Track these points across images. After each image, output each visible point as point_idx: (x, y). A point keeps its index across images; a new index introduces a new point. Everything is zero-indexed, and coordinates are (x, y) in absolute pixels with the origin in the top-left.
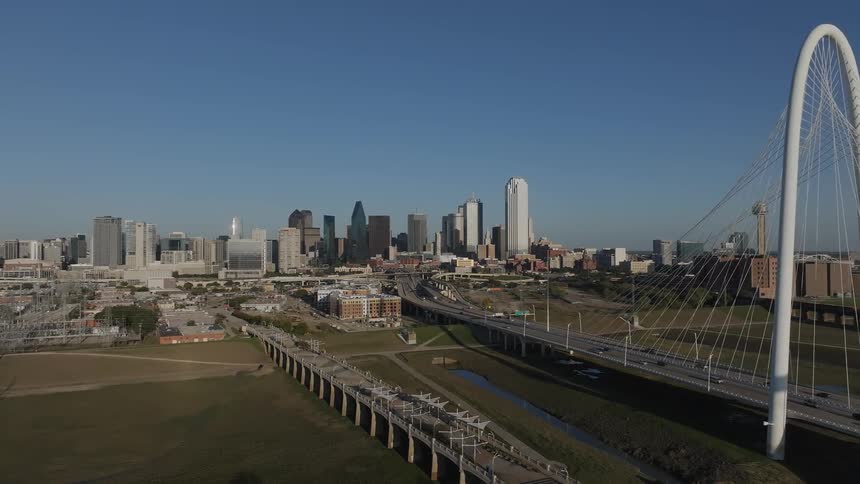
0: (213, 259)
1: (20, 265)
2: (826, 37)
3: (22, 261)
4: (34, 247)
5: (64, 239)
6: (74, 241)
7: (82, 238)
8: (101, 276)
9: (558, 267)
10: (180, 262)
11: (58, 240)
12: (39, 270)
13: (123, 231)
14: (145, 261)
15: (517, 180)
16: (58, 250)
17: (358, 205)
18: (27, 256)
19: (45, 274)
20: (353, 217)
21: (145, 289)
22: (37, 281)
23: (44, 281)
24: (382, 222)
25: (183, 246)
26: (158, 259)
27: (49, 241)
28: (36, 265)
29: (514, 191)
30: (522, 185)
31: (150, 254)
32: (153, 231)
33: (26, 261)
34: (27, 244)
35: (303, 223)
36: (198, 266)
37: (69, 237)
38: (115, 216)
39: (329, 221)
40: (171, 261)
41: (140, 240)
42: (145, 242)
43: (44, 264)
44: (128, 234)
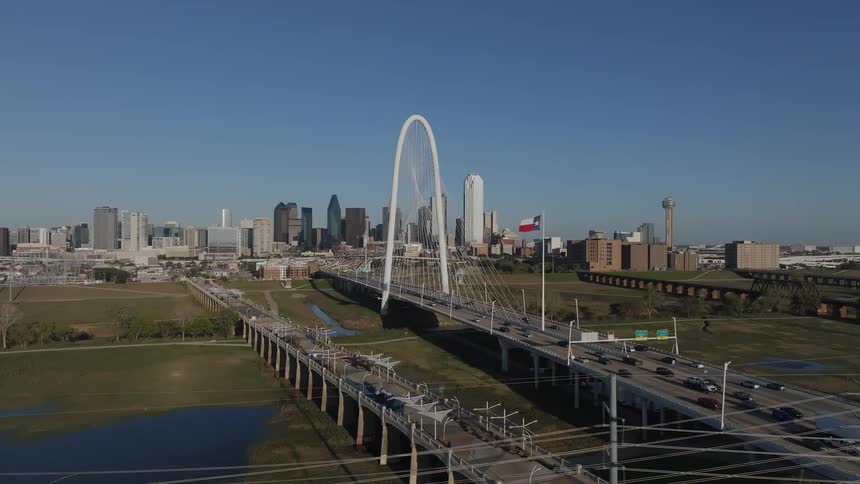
0: (196, 245)
1: (31, 248)
2: (415, 121)
3: (32, 245)
4: (42, 234)
5: (69, 228)
6: (78, 229)
7: (85, 226)
8: (99, 257)
9: (498, 253)
10: (168, 247)
11: (64, 228)
12: (47, 251)
13: (119, 219)
14: (138, 247)
15: (473, 176)
16: (63, 237)
17: (334, 199)
18: (38, 241)
19: (52, 256)
20: (329, 209)
21: (132, 265)
22: (45, 260)
23: (51, 260)
24: (358, 215)
25: (173, 234)
26: (150, 244)
27: (55, 229)
28: (45, 248)
29: (471, 186)
30: (478, 181)
31: (143, 240)
32: (146, 220)
33: (37, 245)
34: (37, 231)
35: (287, 214)
36: (183, 250)
37: (73, 226)
38: (112, 207)
39: (307, 212)
40: (161, 246)
41: (134, 227)
42: (138, 229)
43: (52, 248)
44: (123, 222)
